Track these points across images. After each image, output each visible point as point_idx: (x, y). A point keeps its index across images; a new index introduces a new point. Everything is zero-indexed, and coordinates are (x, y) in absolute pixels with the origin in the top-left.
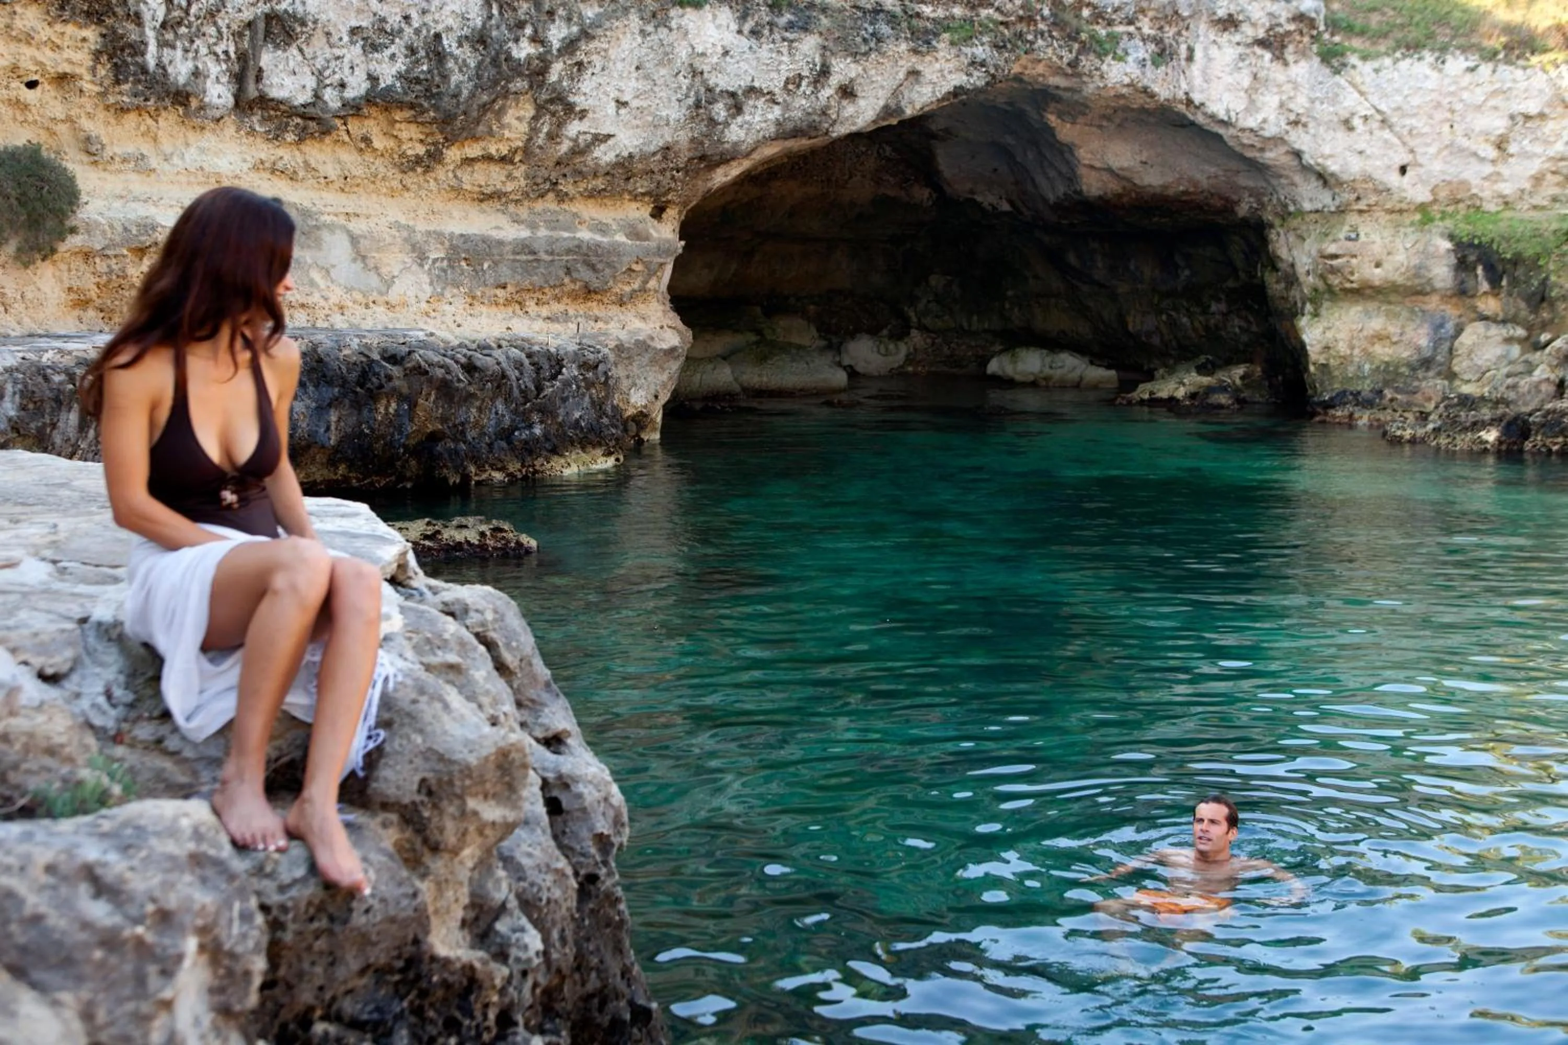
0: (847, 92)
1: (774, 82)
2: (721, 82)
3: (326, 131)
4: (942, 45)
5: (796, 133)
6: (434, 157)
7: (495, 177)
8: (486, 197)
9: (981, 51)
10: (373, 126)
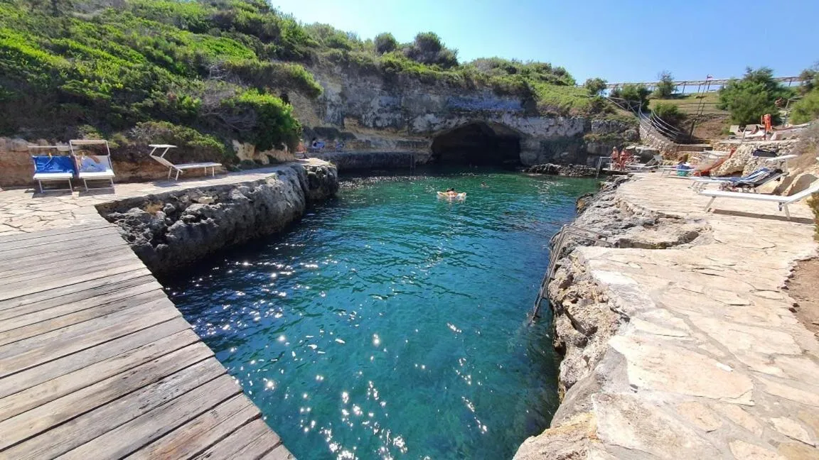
0: (450, 123)
1: (439, 122)
2: (432, 122)
3: (383, 129)
4: (463, 117)
5: (443, 128)
6: (396, 132)
7: (405, 134)
8: (404, 136)
9: (468, 118)
10: (389, 128)
